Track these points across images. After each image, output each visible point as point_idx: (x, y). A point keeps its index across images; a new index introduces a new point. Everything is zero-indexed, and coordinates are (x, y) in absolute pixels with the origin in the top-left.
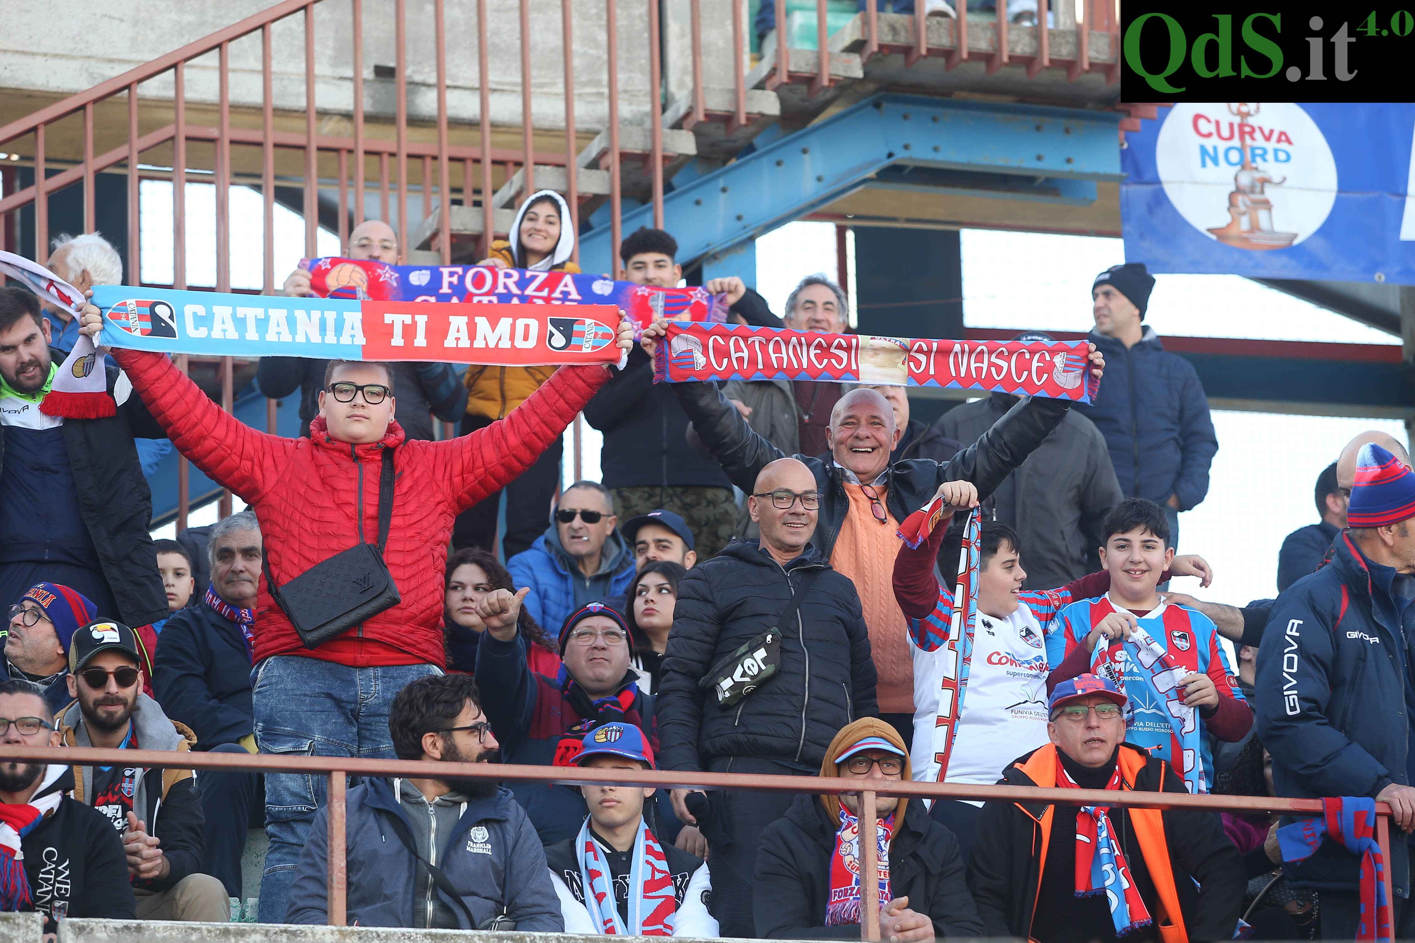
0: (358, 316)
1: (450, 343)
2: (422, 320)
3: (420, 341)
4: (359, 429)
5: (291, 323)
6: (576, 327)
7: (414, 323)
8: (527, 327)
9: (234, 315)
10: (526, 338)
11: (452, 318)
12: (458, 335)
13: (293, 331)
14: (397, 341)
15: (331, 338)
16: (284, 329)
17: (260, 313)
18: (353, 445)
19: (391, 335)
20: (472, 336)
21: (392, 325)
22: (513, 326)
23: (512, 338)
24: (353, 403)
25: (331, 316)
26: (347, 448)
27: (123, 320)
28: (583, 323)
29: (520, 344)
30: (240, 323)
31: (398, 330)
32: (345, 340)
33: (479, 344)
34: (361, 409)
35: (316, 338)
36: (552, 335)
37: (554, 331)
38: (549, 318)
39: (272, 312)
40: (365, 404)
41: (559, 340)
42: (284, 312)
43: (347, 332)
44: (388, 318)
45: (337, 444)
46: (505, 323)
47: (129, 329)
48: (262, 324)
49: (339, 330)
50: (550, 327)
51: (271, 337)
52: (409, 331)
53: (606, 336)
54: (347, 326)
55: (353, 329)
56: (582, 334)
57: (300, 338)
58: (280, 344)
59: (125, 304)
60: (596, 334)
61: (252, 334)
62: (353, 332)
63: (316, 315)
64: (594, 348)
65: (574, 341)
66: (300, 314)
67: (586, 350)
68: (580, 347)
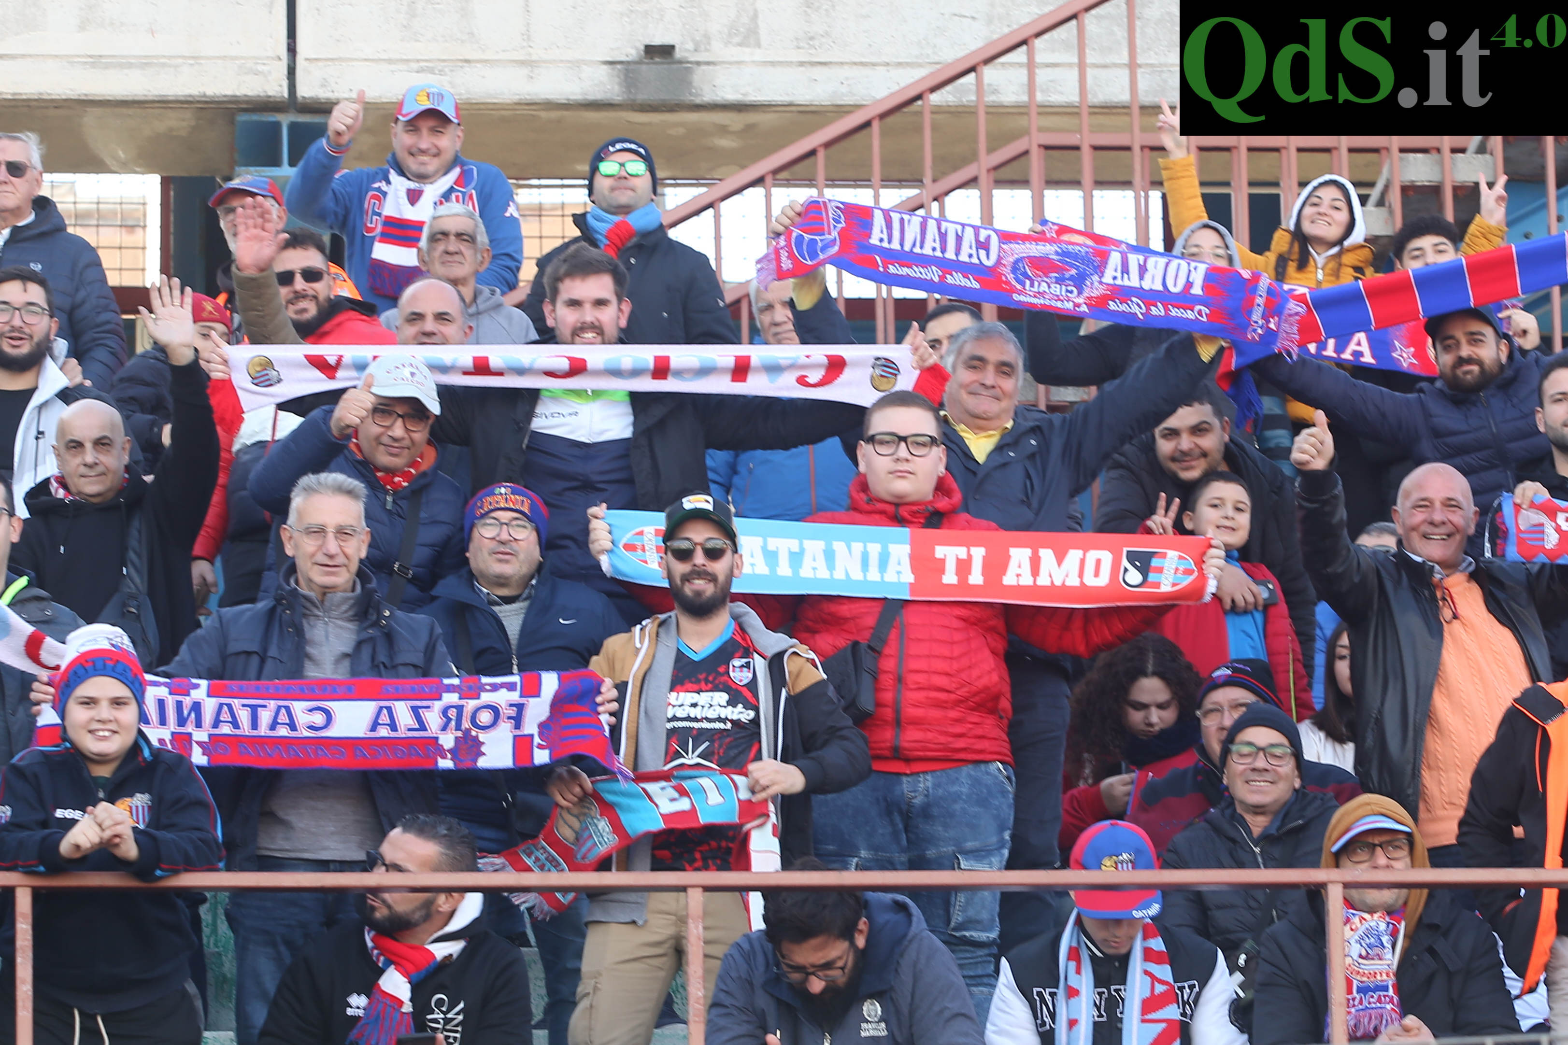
0: (906, 549)
1: (1009, 580)
2: (978, 553)
3: (976, 578)
4: (902, 486)
5: (830, 556)
6: (1155, 562)
7: (970, 556)
8: (1098, 562)
9: (764, 548)
10: (1097, 574)
11: (1013, 551)
12: (1019, 571)
13: (831, 566)
14: (950, 577)
15: (874, 575)
16: (821, 563)
17: (794, 545)
18: (897, 505)
19: (943, 571)
20: (1035, 570)
21: (943, 561)
22: (1083, 562)
23: (1081, 575)
24: (895, 457)
25: (874, 549)
26: (890, 509)
27: (640, 552)
28: (1164, 556)
29: (1090, 581)
30: (771, 557)
31: (951, 567)
32: (890, 576)
33: (1043, 580)
34: (905, 464)
35: (857, 575)
36: (1126, 570)
37: (1129, 566)
38: (1125, 550)
39: (807, 543)
40: (910, 457)
41: (1134, 577)
42: (821, 544)
43: (892, 568)
44: (940, 551)
45: (879, 506)
46: (1074, 555)
47: (646, 562)
48: (796, 558)
49: (883, 564)
50: (1125, 563)
51: (806, 572)
52: (963, 567)
53: (1188, 572)
54: (893, 561)
55: (899, 564)
56: (1160, 570)
57: (839, 575)
58: (816, 581)
59: (641, 533)
60: (1177, 569)
61: (784, 569)
62: (899, 568)
63: (857, 547)
64: (1174, 585)
65: (1152, 577)
66: (839, 547)
67: (1166, 588)
68: (1157, 585)
